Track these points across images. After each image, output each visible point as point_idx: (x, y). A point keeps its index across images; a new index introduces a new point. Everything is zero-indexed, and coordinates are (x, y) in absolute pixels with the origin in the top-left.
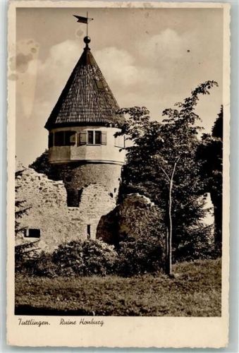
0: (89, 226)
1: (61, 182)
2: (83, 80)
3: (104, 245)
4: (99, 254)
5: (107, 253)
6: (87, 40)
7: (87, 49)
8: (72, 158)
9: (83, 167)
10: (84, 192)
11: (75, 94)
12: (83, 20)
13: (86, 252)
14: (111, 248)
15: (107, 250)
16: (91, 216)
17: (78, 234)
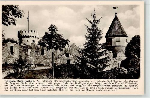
0: (119, 63)
1: (111, 51)
2: (115, 24)
3: (124, 69)
4: (123, 71)
5: (125, 71)
6: (116, 14)
7: (116, 16)
8: (112, 45)
9: (115, 48)
10: (118, 54)
11: (113, 28)
12: (115, 8)
13: (119, 71)
14: (126, 70)
15: (125, 70)
16: (119, 61)
17: (116, 65)
